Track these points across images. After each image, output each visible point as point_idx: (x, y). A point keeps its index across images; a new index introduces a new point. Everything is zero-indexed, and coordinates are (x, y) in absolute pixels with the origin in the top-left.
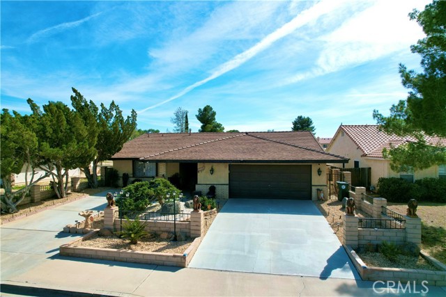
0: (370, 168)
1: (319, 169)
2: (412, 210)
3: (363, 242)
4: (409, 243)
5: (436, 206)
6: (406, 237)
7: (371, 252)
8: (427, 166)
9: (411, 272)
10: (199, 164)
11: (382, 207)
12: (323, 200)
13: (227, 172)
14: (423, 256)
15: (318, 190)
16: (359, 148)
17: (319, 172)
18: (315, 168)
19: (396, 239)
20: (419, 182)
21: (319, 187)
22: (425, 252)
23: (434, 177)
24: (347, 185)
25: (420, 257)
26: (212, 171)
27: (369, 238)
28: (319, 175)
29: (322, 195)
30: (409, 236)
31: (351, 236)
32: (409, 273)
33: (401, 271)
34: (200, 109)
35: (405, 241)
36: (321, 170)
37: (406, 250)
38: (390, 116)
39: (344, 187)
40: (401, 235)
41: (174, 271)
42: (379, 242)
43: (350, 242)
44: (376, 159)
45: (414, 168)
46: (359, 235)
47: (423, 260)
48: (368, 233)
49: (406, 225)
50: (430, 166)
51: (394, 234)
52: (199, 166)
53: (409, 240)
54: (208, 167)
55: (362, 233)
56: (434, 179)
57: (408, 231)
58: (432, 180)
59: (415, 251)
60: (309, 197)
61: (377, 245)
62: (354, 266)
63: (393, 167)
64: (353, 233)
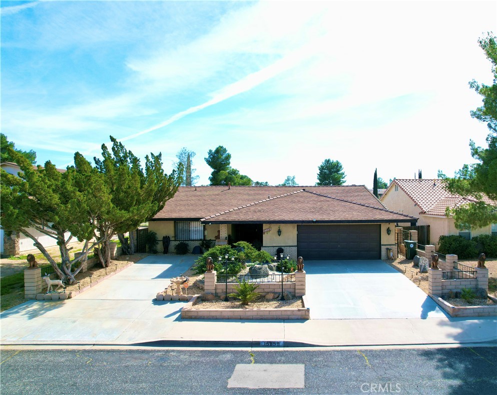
0: (429, 226)
1: (388, 229)
2: (482, 263)
3: (445, 291)
4: (480, 289)
5: (491, 261)
6: (477, 285)
7: (453, 298)
8: (485, 224)
9: (485, 308)
10: (264, 225)
11: (454, 262)
12: (393, 260)
13: (295, 232)
14: (490, 298)
15: (387, 249)
16: (416, 204)
17: (389, 231)
18: (384, 228)
19: (469, 286)
20: (475, 239)
21: (389, 247)
22: (491, 295)
23: (487, 234)
24: (414, 244)
25: (488, 299)
26: (279, 232)
27: (450, 287)
28: (389, 234)
29: (391, 254)
30: (480, 283)
31: (436, 286)
32: (483, 308)
33: (479, 308)
34: (210, 151)
35: (477, 288)
36: (390, 229)
37: (478, 294)
38: (453, 177)
39: (412, 246)
40: (474, 283)
41: (303, 322)
42: (459, 290)
43: (435, 292)
44: (436, 217)
45: (475, 227)
46: (442, 286)
47: (491, 301)
48: (449, 283)
49: (477, 275)
50: (487, 224)
51: (469, 283)
52: (265, 227)
53: (480, 287)
54: (275, 228)
55: (445, 284)
56: (488, 236)
57: (479, 279)
58: (487, 236)
59: (484, 294)
60: (379, 257)
61: (457, 293)
62: (443, 309)
63: (457, 226)
64: (438, 284)
